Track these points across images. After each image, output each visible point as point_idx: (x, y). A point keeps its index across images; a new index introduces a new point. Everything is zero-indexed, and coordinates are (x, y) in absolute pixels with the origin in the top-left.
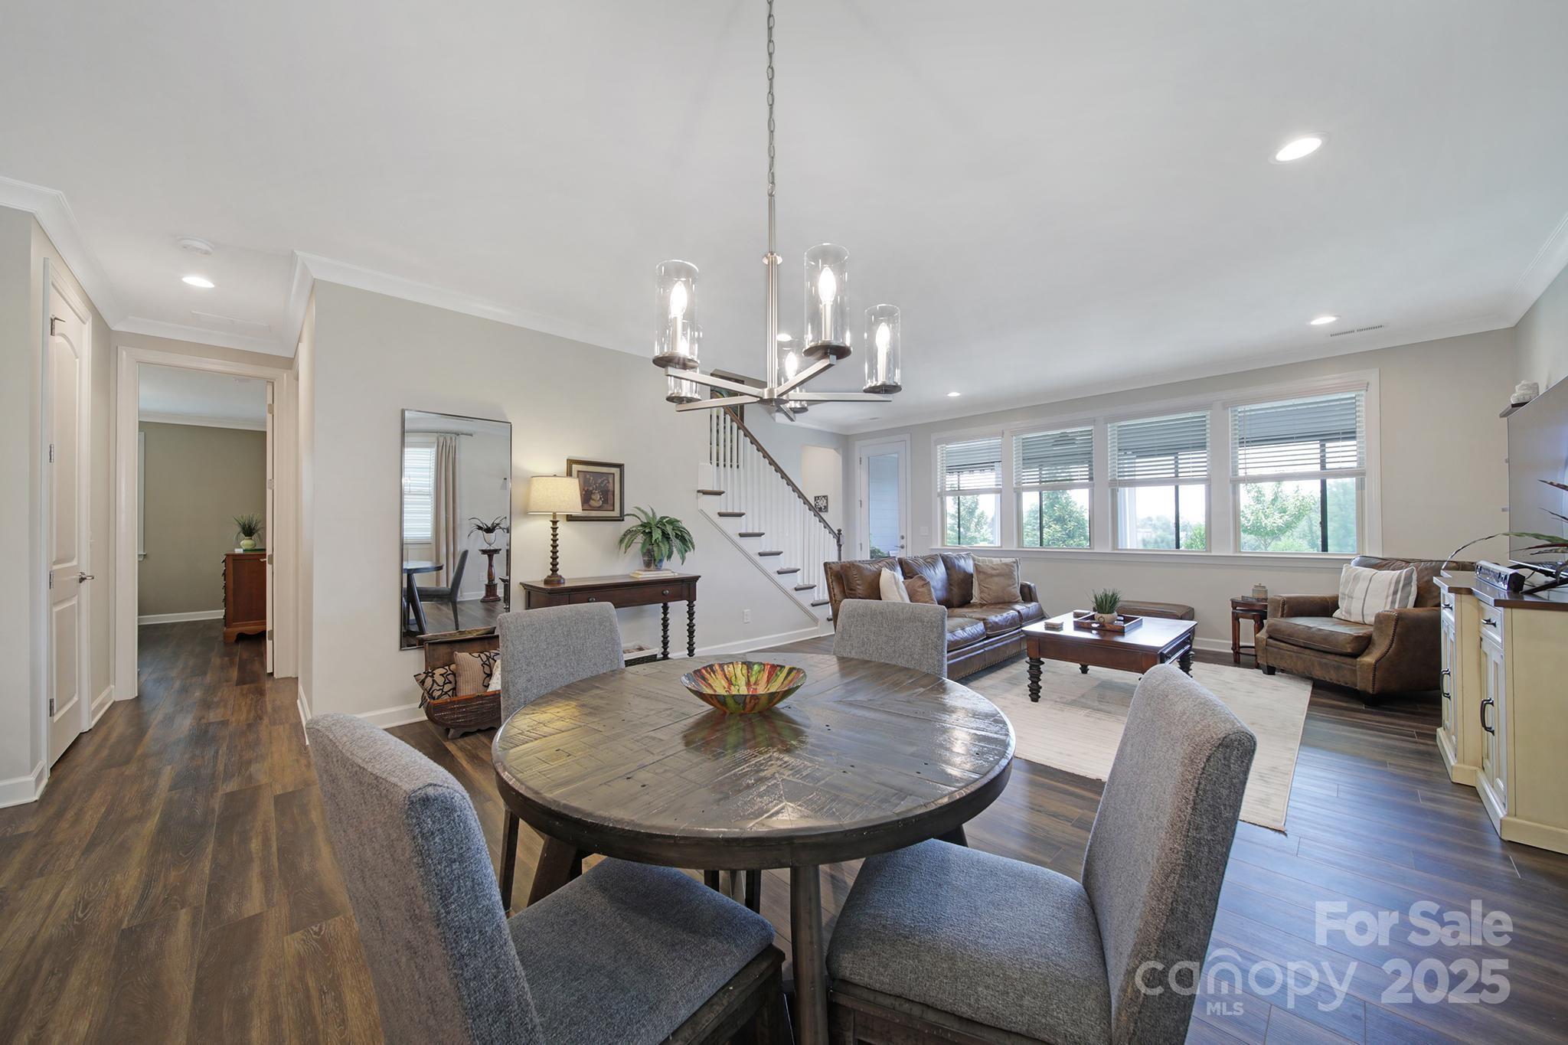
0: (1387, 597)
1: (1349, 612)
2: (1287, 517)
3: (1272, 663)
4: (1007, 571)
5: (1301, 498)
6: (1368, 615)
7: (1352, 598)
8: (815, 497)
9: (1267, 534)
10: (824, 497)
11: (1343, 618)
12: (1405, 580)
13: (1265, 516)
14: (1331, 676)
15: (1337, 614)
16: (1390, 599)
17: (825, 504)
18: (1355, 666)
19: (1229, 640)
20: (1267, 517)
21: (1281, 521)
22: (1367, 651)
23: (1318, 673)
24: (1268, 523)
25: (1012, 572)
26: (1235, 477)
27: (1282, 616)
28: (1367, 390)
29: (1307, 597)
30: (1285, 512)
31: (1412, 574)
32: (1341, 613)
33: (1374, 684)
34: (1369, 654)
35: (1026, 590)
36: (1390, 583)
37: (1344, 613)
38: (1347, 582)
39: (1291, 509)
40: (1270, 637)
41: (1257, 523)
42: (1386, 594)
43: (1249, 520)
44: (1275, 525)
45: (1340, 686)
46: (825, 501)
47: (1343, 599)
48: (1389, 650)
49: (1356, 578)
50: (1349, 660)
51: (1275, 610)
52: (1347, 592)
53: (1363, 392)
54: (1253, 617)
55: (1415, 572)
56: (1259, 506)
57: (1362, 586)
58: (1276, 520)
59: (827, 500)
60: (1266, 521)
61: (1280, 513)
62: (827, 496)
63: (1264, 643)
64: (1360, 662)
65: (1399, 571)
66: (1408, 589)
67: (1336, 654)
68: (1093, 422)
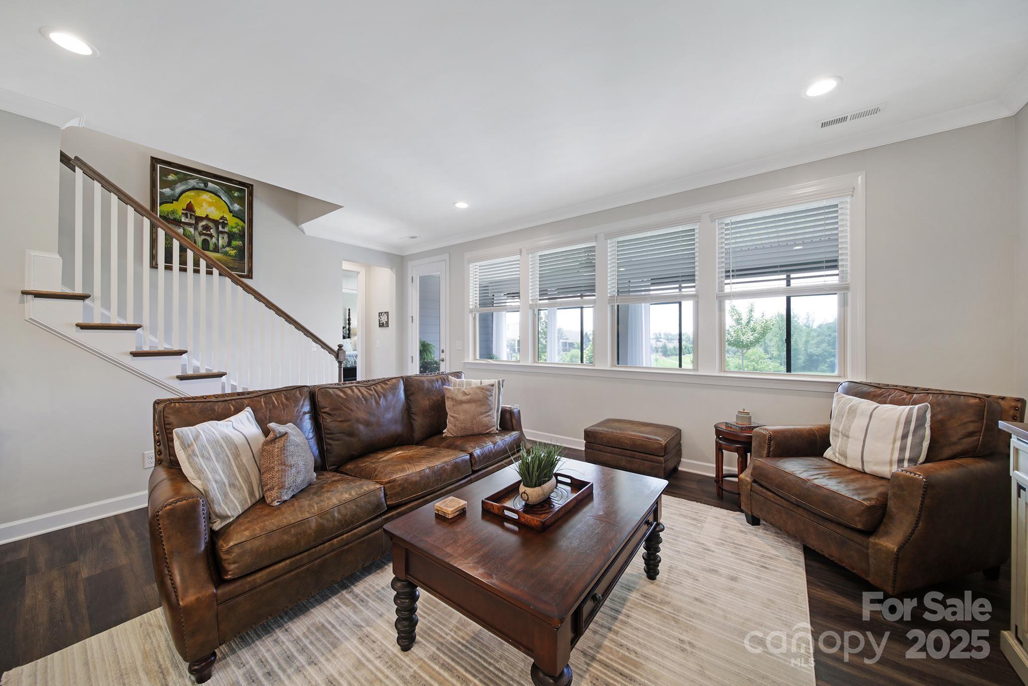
0: (894, 441)
1: (844, 455)
2: (756, 335)
3: (757, 513)
4: (481, 396)
5: (765, 321)
6: (869, 462)
7: (848, 437)
8: (379, 313)
9: (744, 346)
10: (385, 313)
11: (836, 461)
12: (917, 420)
13: (742, 333)
14: (831, 551)
15: (828, 453)
16: (898, 444)
17: (386, 320)
18: (868, 548)
19: (713, 463)
20: (743, 334)
21: (752, 337)
22: (882, 527)
23: (814, 544)
24: (744, 338)
25: (486, 398)
26: (721, 293)
27: (768, 456)
28: (852, 196)
29: (795, 430)
30: (755, 331)
31: (926, 412)
32: (834, 454)
33: (894, 581)
34: (887, 533)
35: (508, 416)
36: (898, 423)
37: (837, 455)
38: (841, 415)
39: (759, 328)
40: (755, 481)
41: (738, 338)
42: (892, 437)
43: (733, 337)
44: (749, 340)
45: (843, 568)
46: (386, 317)
47: (836, 436)
48: (914, 530)
49: (853, 411)
50: (858, 538)
51: (760, 446)
52: (840, 429)
53: (848, 199)
54: (736, 450)
55: (929, 410)
56: (739, 327)
57: (859, 423)
58: (749, 337)
59: (388, 316)
60: (743, 338)
61: (752, 332)
62: (388, 312)
63: (749, 487)
64: (875, 544)
65: (909, 407)
66: (921, 432)
67: (839, 524)
68: (596, 238)
